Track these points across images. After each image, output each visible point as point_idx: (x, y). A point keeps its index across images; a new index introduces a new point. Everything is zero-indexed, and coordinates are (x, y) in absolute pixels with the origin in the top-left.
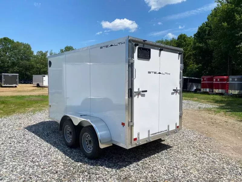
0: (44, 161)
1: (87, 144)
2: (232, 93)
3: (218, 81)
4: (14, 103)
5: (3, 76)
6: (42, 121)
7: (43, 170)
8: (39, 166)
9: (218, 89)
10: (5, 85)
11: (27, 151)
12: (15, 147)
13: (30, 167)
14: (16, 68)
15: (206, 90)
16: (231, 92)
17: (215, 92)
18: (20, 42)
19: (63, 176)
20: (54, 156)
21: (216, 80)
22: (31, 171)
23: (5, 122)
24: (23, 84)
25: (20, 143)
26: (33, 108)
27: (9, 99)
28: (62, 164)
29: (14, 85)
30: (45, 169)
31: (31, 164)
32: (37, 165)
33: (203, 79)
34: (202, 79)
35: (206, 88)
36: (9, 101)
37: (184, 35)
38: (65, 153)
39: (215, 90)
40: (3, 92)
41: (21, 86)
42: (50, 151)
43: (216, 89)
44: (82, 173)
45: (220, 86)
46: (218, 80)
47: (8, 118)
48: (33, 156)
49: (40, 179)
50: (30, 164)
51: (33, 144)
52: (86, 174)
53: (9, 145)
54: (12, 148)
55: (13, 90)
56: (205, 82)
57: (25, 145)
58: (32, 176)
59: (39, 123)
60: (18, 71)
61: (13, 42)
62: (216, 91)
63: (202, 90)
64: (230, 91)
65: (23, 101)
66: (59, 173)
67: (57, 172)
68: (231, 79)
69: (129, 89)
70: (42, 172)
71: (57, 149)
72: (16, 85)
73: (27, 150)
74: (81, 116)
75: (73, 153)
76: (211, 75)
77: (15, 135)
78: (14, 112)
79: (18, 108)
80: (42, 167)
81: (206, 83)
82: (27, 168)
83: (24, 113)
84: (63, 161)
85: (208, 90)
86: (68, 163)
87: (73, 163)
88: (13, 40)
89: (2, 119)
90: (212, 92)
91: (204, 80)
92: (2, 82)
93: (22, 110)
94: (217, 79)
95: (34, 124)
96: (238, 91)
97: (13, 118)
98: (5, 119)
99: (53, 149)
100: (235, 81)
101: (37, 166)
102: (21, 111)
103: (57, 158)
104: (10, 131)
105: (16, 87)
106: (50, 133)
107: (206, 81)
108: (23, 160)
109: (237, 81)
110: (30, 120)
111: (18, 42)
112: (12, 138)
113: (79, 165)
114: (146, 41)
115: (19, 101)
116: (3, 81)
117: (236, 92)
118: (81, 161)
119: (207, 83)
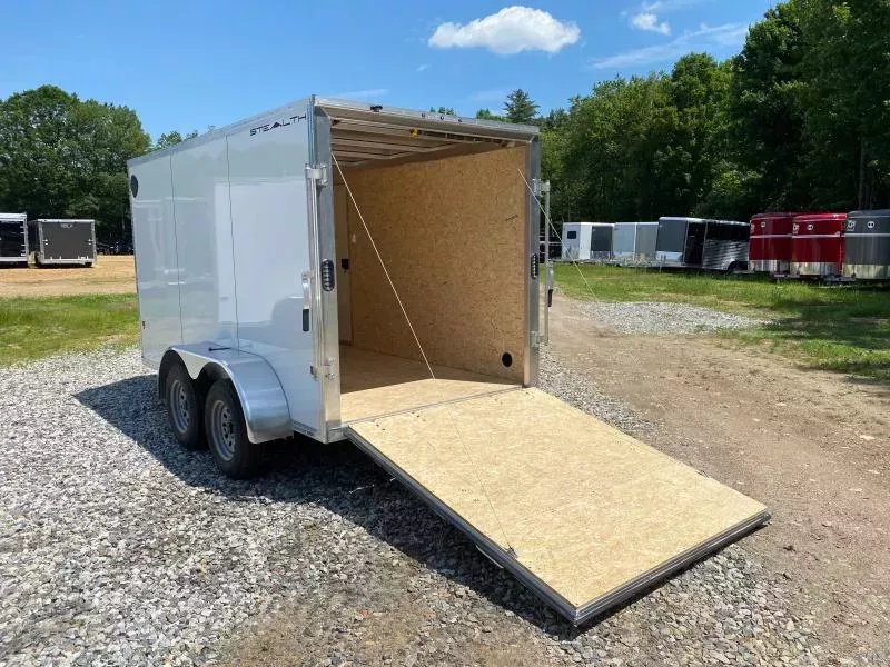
0: (96, 483)
1: (227, 436)
2: (854, 275)
3: (808, 233)
4: (65, 320)
5: (41, 229)
6: (135, 375)
7: (83, 506)
8: (77, 495)
9: (810, 260)
10: (52, 261)
11: (55, 460)
12: (24, 448)
13: (49, 497)
14: (91, 201)
15: (766, 265)
16: (852, 270)
17: (798, 273)
18: (102, 103)
19: (136, 520)
20: (131, 471)
21: (804, 226)
22: (47, 507)
23: (15, 378)
24: (119, 254)
25: (41, 436)
26: (124, 336)
27: (51, 308)
28: (146, 491)
29: (82, 260)
30: (92, 504)
31: (54, 490)
32: (71, 493)
33: (758, 223)
34: (753, 226)
35: (767, 257)
36: (51, 312)
37: (704, 56)
38: (167, 463)
39: (797, 264)
40: (40, 282)
41: (104, 264)
42: (125, 457)
43: (800, 261)
44: (193, 513)
45: (816, 249)
46: (810, 227)
47: (29, 366)
48: (67, 472)
49: (65, 526)
50: (50, 491)
51: (81, 441)
52: (204, 514)
53: (7, 443)
54: (13, 451)
55: (76, 276)
56: (763, 236)
57: (57, 441)
58: (45, 520)
59: (126, 382)
60: (97, 208)
61: (75, 101)
62: (802, 268)
63: (752, 266)
64: (850, 266)
65: (93, 313)
66: (127, 513)
67: (121, 511)
68: (852, 224)
69: (323, 265)
70: (80, 511)
71: (146, 453)
72: (88, 260)
73: (57, 456)
74: (211, 350)
75: (193, 463)
76: (786, 211)
77: (37, 415)
78: (57, 347)
79: (74, 336)
80: (82, 498)
81: (766, 239)
82: (39, 501)
83: (86, 351)
84: (153, 484)
85: (773, 265)
86: (165, 488)
87: (179, 488)
88: (74, 95)
89: (11, 369)
90: (787, 272)
91: (759, 231)
92: (39, 250)
93: (86, 342)
94: (806, 224)
95: (108, 383)
96: (880, 267)
97: (47, 365)
98: (20, 370)
99: (137, 451)
100: (869, 231)
101: (69, 496)
102: (79, 344)
103: (135, 477)
104: (24, 403)
105: (88, 265)
106: (145, 408)
107: (766, 233)
108: (33, 481)
109: (875, 230)
110: (100, 373)
111: (91, 102)
112: (23, 424)
113: (193, 493)
114: (381, 107)
115: (83, 313)
116: (42, 246)
117: (872, 272)
118: (205, 483)
119: (773, 239)
